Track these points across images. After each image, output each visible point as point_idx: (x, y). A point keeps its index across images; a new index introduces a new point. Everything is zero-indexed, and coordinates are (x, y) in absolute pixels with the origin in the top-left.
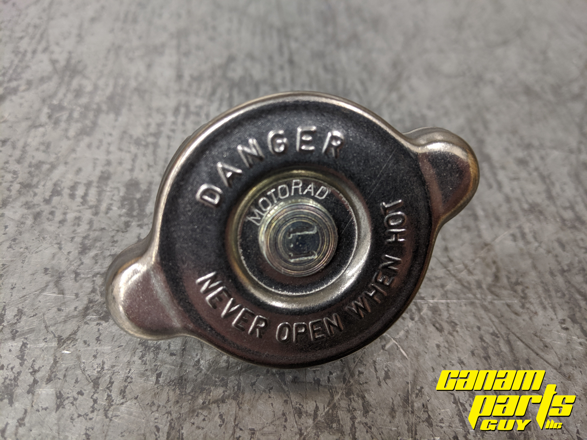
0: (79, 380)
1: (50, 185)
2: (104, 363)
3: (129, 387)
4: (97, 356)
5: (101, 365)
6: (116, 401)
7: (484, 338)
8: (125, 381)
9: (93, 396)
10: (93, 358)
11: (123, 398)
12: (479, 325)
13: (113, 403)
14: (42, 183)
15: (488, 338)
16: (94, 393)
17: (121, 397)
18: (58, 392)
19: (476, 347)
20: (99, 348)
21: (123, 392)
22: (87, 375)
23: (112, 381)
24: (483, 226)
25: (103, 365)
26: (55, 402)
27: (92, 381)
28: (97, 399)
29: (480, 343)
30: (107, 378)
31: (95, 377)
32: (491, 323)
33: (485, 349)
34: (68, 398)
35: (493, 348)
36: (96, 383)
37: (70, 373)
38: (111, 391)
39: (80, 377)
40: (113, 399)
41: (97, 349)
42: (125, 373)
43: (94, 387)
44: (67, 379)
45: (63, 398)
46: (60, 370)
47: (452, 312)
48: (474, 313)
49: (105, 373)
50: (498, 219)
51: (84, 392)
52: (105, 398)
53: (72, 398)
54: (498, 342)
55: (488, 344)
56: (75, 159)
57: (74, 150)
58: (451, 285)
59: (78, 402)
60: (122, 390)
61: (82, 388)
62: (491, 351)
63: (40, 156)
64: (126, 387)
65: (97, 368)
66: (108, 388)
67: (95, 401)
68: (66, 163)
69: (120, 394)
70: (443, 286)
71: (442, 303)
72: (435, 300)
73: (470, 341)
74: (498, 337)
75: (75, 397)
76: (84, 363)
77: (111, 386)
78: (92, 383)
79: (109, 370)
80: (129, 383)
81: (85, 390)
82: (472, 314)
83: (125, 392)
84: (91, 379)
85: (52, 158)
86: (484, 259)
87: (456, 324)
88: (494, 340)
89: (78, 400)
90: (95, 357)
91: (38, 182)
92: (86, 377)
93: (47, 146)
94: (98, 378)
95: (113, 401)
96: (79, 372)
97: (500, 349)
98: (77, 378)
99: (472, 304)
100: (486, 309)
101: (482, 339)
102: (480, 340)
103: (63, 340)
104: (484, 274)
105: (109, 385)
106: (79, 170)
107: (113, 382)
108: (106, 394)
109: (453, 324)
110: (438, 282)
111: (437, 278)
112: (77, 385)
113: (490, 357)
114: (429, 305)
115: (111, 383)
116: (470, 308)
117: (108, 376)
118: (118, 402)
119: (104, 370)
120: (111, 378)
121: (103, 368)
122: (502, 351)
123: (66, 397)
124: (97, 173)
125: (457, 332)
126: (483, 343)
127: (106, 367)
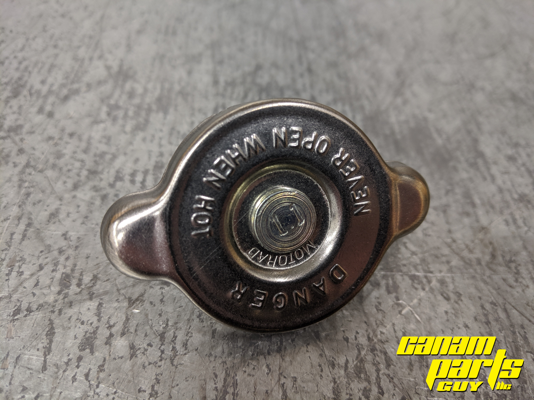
0: (148, 334)
1: (113, 172)
2: (168, 320)
3: (190, 340)
4: (162, 314)
5: (166, 322)
6: (180, 352)
7: (485, 306)
8: (186, 335)
9: (160, 347)
10: (159, 316)
11: (186, 350)
12: (480, 295)
13: (178, 354)
14: (107, 170)
15: (488, 306)
16: (162, 345)
17: (184, 348)
18: (131, 344)
19: (478, 314)
20: (163, 308)
21: (185, 345)
22: (154, 330)
23: (176, 335)
24: (481, 212)
25: (167, 322)
26: (129, 352)
27: (159, 335)
28: (164, 350)
29: (481, 311)
30: (171, 333)
31: (161, 332)
32: (490, 294)
33: (486, 315)
34: (139, 349)
35: (492, 315)
36: (162, 336)
37: (140, 328)
38: (175, 344)
39: (148, 332)
40: (177, 350)
41: (162, 309)
42: (186, 329)
43: (161, 340)
44: (138, 333)
45: (136, 349)
46: (132, 326)
47: (457, 284)
48: (475, 285)
49: (170, 329)
50: (492, 207)
51: (153, 344)
52: (171, 349)
53: (142, 349)
54: (496, 310)
55: (488, 311)
56: (133, 150)
57: (131, 143)
58: (455, 262)
59: (148, 352)
60: (184, 343)
61: (150, 340)
62: (491, 318)
63: (103, 148)
64: (187, 341)
65: (163, 324)
66: (173, 341)
67: (162, 352)
68: (125, 154)
69: (183, 346)
70: (448, 262)
71: (448, 277)
72: (442, 274)
73: (472, 308)
74: (496, 306)
75: (145, 348)
76: (151, 320)
77: (175, 340)
78: (159, 337)
79: (173, 326)
80: (190, 337)
81: (153, 342)
82: (474, 286)
83: (186, 344)
84: (158, 333)
85: (113, 150)
86: (482, 241)
87: (461, 295)
88: (493, 308)
89: (148, 351)
90: (160, 315)
91: (103, 170)
92: (154, 332)
93: (108, 140)
94: (164, 333)
95: (177, 352)
96: (147, 327)
97: (498, 316)
98: (146, 333)
99: (473, 277)
100: (485, 283)
101: (483, 307)
102: (481, 308)
103: (132, 301)
104: (483, 253)
105: (174, 339)
106: (137, 161)
107: (176, 337)
108: (171, 346)
109: (458, 294)
110: (444, 259)
111: (443, 255)
112: (147, 338)
113: (490, 323)
114: (437, 278)
115: (175, 337)
116: (471, 281)
117: (172, 331)
118: (181, 353)
119: (168, 326)
120: (174, 333)
121: (167, 325)
122: (500, 318)
123: (138, 348)
124: (153, 162)
125: (462, 300)
126: (484, 311)
127: (170, 323)
